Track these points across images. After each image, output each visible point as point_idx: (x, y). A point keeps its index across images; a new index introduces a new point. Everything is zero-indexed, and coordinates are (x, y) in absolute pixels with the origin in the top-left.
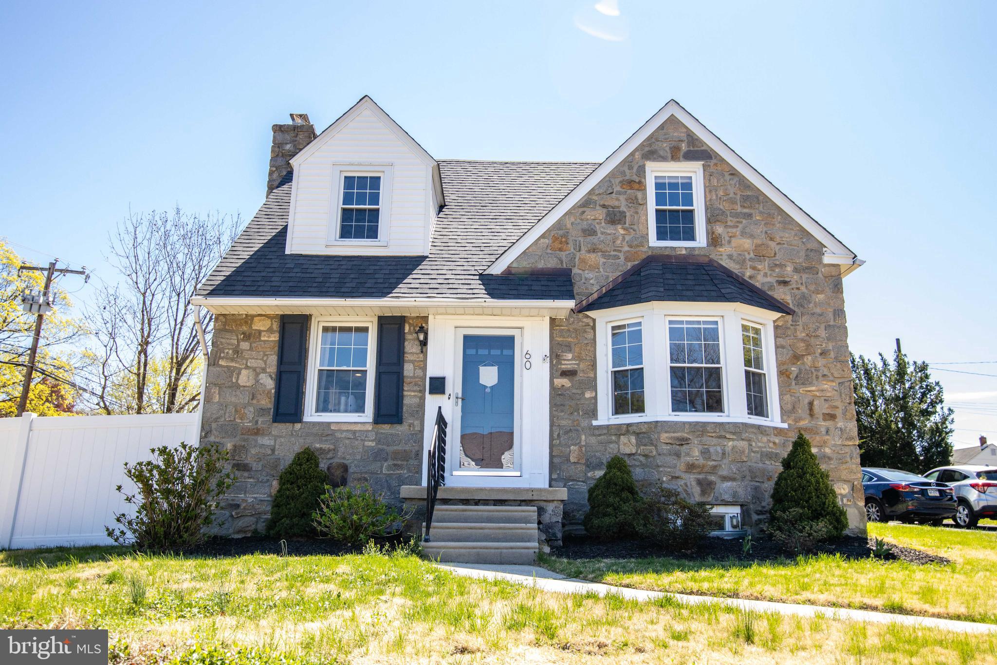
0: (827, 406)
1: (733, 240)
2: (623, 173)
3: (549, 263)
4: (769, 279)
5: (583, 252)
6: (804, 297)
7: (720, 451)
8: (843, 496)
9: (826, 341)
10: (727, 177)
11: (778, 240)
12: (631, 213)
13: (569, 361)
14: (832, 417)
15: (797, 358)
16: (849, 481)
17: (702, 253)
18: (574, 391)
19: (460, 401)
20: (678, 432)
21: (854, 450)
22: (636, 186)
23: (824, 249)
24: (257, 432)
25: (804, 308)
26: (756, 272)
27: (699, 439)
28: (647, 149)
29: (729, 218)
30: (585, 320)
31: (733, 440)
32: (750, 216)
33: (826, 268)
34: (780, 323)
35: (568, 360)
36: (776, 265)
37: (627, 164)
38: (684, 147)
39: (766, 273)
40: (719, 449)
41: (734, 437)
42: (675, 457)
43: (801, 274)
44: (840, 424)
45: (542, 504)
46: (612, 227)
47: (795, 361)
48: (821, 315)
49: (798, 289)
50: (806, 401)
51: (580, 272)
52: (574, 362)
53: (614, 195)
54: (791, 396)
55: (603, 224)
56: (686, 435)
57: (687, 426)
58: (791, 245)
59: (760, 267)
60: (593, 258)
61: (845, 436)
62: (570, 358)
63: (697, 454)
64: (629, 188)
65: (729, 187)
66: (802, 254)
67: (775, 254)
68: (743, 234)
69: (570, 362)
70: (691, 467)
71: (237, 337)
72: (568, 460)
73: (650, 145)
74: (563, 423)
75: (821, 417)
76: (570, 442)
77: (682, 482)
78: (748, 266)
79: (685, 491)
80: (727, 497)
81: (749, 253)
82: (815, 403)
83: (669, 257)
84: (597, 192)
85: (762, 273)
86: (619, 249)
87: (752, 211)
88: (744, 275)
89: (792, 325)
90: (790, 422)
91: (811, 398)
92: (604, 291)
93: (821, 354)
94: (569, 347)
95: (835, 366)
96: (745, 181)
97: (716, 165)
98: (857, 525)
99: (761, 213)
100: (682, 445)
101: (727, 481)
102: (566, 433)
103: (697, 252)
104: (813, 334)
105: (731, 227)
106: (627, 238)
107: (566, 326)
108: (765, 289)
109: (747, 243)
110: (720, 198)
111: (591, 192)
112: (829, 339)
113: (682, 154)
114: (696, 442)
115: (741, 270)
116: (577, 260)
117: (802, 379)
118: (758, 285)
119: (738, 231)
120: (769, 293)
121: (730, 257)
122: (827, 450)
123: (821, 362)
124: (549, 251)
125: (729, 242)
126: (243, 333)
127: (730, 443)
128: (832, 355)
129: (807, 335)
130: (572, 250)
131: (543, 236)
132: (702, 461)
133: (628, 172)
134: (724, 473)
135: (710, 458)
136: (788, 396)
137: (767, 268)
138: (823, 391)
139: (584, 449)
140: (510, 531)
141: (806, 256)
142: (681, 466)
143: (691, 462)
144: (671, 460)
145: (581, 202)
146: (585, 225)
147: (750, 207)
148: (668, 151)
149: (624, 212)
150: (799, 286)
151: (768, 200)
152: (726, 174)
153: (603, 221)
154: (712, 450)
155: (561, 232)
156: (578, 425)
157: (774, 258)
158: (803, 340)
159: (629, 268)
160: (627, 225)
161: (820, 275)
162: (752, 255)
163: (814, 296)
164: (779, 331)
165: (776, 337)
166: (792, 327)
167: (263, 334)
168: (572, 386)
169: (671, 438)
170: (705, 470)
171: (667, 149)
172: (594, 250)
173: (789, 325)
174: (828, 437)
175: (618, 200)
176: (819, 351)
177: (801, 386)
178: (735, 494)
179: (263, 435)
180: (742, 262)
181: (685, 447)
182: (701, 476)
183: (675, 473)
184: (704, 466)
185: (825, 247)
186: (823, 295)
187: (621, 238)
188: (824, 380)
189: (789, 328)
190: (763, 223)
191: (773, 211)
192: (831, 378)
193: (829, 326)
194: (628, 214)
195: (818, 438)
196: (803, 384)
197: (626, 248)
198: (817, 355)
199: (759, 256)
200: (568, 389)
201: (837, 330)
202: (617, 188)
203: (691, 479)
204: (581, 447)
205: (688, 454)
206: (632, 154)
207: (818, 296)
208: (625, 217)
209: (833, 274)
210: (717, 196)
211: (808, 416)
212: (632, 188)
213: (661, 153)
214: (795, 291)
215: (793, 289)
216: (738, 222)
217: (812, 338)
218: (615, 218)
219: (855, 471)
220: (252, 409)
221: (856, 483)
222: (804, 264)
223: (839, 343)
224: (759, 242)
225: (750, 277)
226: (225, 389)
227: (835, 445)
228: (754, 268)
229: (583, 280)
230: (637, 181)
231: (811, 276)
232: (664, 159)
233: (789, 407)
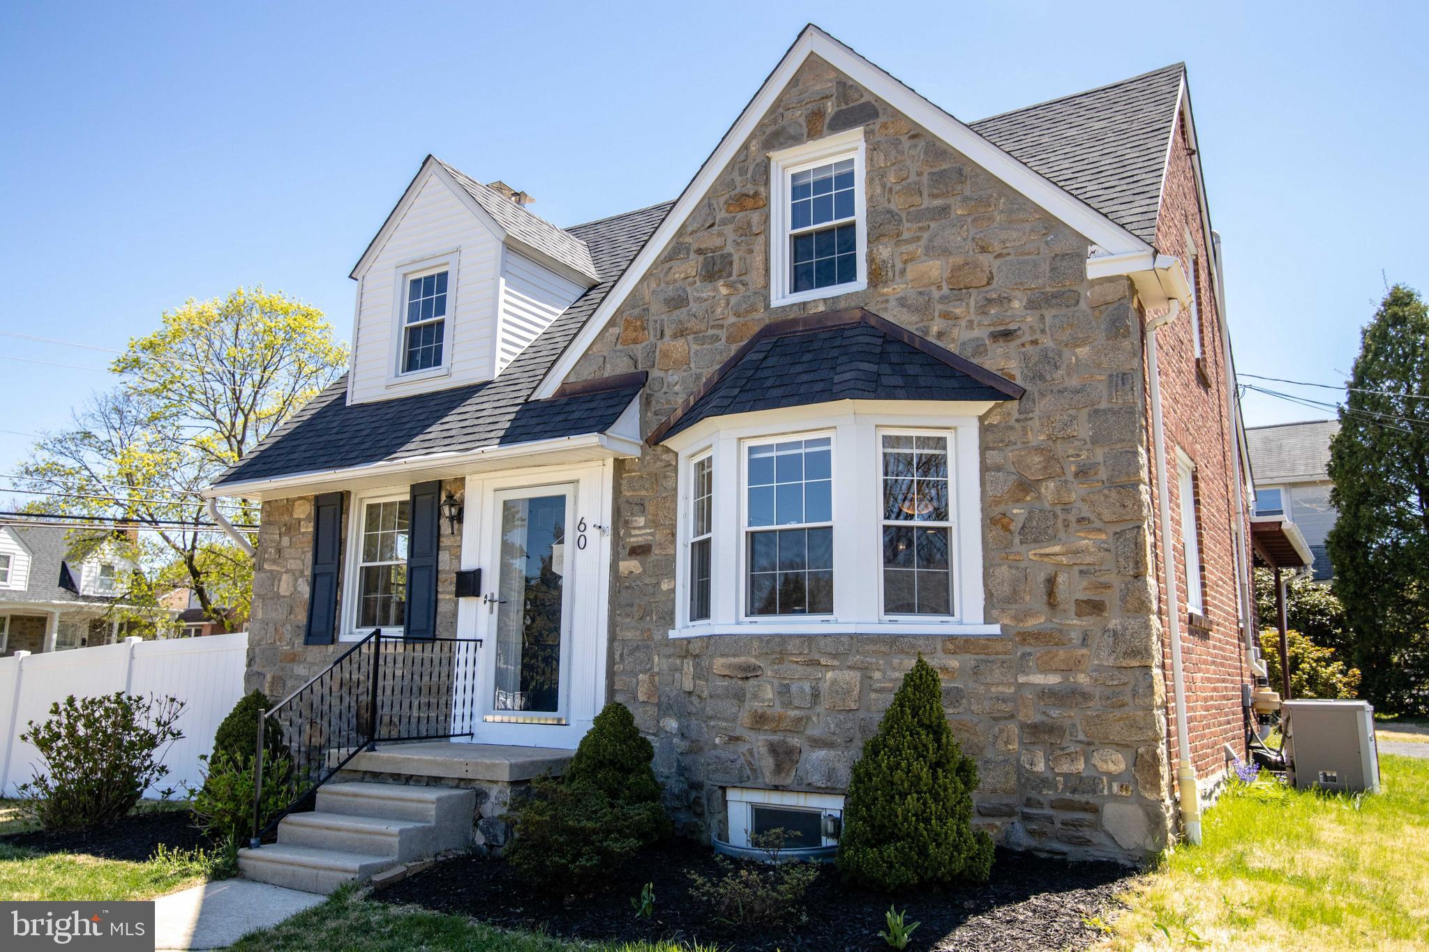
0: (1085, 583)
1: (909, 267)
2: (731, 185)
3: (619, 367)
4: (977, 333)
5: (667, 338)
6: (1045, 357)
7: (807, 689)
8: (1112, 777)
9: (1089, 446)
10: (906, 143)
11: (997, 247)
12: (741, 253)
13: (641, 531)
14: (1095, 607)
15: (1025, 486)
16: (1127, 746)
17: (853, 304)
18: (647, 581)
19: (496, 605)
20: (739, 656)
21: (1141, 679)
22: (749, 203)
23: (1090, 249)
24: (293, 658)
25: (1045, 381)
26: (950, 322)
27: (776, 667)
28: (770, 130)
29: (907, 225)
30: (665, 457)
31: (833, 668)
32: (945, 210)
33: (1097, 288)
34: (994, 420)
35: (639, 528)
36: (990, 301)
37: (737, 168)
38: (830, 108)
39: (971, 322)
40: (807, 687)
41: (836, 663)
42: (735, 702)
43: (1044, 312)
44: (1114, 623)
45: (485, 786)
46: (710, 286)
47: (1021, 494)
48: (1077, 392)
49: (1035, 342)
50: (1042, 577)
51: (662, 374)
52: (648, 531)
53: (716, 227)
54: (1010, 567)
55: (698, 283)
56: (753, 660)
57: (756, 644)
58: (1023, 254)
59: (958, 311)
60: (678, 347)
61: (1122, 648)
62: (642, 524)
63: (770, 696)
64: (739, 209)
65: (908, 163)
66: (1045, 267)
67: (991, 279)
68: (930, 251)
69: (643, 532)
70: (760, 720)
71: (280, 529)
72: (635, 698)
73: (775, 121)
74: (629, 635)
75: (1072, 609)
76: (638, 668)
77: (743, 748)
78: (936, 314)
79: (750, 764)
80: (817, 779)
81: (939, 288)
82: (1060, 579)
83: (795, 322)
84: (690, 229)
85: (963, 323)
86: (720, 322)
87: (948, 201)
88: (927, 333)
89: (1017, 421)
90: (1007, 621)
91: (1051, 570)
92: (692, 403)
93: (1077, 475)
94: (641, 506)
95: (1106, 497)
96: (938, 144)
97: (884, 126)
98: (1141, 842)
99: (966, 199)
100: (747, 678)
101: (821, 748)
102: (631, 653)
103: (842, 305)
104: (1061, 435)
105: (907, 242)
106: (733, 301)
107: (639, 470)
108: (967, 354)
109: (935, 268)
110: (891, 189)
111: (681, 232)
112: (1095, 441)
113: (827, 121)
114: (769, 673)
115: (921, 325)
116: (657, 353)
117: (1034, 533)
118: (952, 348)
119: (918, 249)
120: (975, 361)
121: (902, 302)
122: (1082, 679)
123: (1077, 492)
124: (619, 347)
125: (903, 272)
126: (285, 525)
127: (829, 675)
128: (1103, 474)
129: (1049, 438)
130: (652, 338)
131: (612, 323)
132: (778, 709)
133: (738, 179)
134: (814, 731)
135: (790, 703)
136: (1004, 568)
137: (972, 310)
138: (1076, 552)
139: (657, 679)
140: (368, 837)
141: (1052, 270)
142: (745, 717)
143: (760, 711)
144: (729, 707)
145: (666, 253)
146: (670, 291)
147: (945, 195)
148: (804, 124)
149: (730, 255)
150: (1037, 336)
151: (979, 171)
152: (904, 139)
153: (697, 278)
154: (794, 688)
155: (636, 311)
156: (650, 638)
157: (987, 289)
158: (1039, 450)
159: (732, 354)
160: (734, 278)
161: (1083, 305)
162: (945, 290)
163: (1066, 353)
164: (990, 437)
165: (984, 449)
166: (1017, 425)
167: (302, 523)
168: (644, 571)
169: (730, 666)
170: (783, 725)
171: (802, 121)
172: (681, 333)
173: (1012, 422)
174: (1084, 651)
175: (720, 234)
176: (1073, 468)
177: (1033, 546)
178: (831, 773)
179: (300, 662)
180: (924, 309)
181: (752, 681)
182: (775, 738)
183: (734, 730)
184: (780, 719)
185: (1093, 243)
186: (1087, 348)
187: (723, 303)
188: (1079, 531)
189: (1012, 428)
190: (969, 220)
191: (989, 192)
192: (1098, 524)
193: (1096, 411)
194: (736, 258)
195: (1062, 653)
196: (1035, 541)
197: (732, 319)
198: (1070, 477)
199: (959, 290)
200: (639, 576)
201: (1112, 419)
202: (722, 215)
203: (758, 743)
204: (652, 676)
205: (755, 696)
206: (745, 146)
207: (1078, 350)
208: (731, 263)
209: (1109, 299)
210: (884, 186)
211: (1046, 608)
212: (743, 209)
213: (792, 131)
214: (1029, 348)
215: (1023, 345)
216: (920, 228)
217: (1059, 442)
218: (715, 268)
219: (1142, 724)
220: (289, 628)
221: (1141, 750)
222: (1048, 289)
223: (1119, 446)
224: (959, 260)
225: (940, 335)
226: (267, 601)
227: (1099, 668)
228: (946, 315)
229: (665, 389)
230: (751, 193)
231: (1064, 311)
232: (796, 140)
233: (1006, 590)
